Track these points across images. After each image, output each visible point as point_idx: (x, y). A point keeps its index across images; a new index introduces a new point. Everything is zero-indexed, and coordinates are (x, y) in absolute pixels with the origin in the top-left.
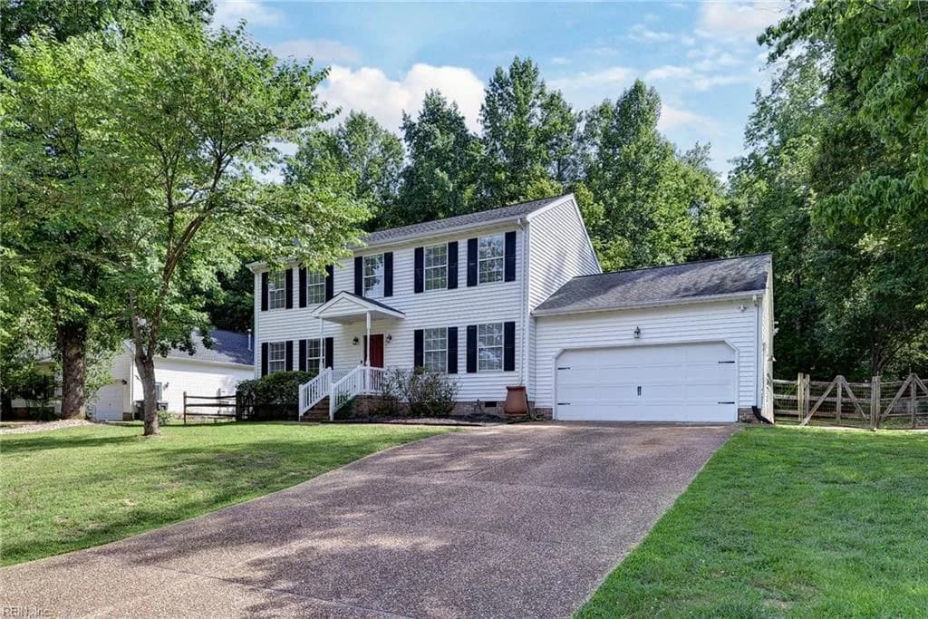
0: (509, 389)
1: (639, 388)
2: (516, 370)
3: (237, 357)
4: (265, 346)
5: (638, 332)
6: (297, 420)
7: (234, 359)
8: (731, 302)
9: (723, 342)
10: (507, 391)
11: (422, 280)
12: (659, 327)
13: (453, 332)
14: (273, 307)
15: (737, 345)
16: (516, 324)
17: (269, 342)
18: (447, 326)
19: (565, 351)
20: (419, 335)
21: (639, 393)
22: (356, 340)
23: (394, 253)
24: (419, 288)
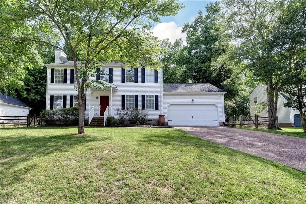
0: (160, 115)
1: (192, 116)
2: (159, 110)
3: (4, 100)
4: (52, 97)
5: (193, 101)
6: (88, 126)
7: (3, 101)
8: (216, 94)
9: (214, 105)
10: (159, 116)
11: (125, 79)
12: (198, 100)
13: (136, 97)
14: (56, 82)
15: (218, 106)
16: (159, 96)
17: (54, 95)
18: (134, 95)
19: (171, 105)
20: (123, 97)
21: (192, 118)
22: (97, 97)
23: (113, 69)
24: (123, 81)
